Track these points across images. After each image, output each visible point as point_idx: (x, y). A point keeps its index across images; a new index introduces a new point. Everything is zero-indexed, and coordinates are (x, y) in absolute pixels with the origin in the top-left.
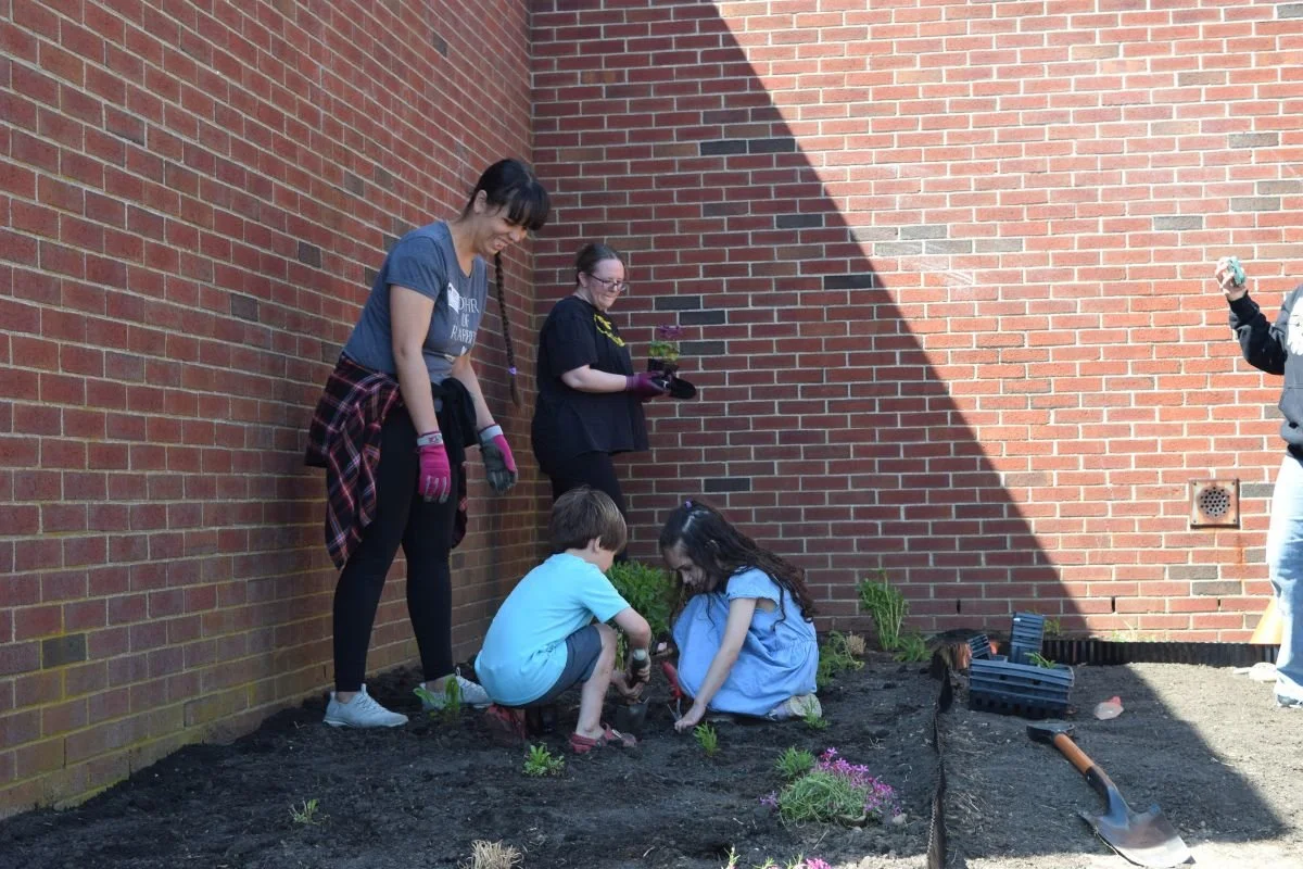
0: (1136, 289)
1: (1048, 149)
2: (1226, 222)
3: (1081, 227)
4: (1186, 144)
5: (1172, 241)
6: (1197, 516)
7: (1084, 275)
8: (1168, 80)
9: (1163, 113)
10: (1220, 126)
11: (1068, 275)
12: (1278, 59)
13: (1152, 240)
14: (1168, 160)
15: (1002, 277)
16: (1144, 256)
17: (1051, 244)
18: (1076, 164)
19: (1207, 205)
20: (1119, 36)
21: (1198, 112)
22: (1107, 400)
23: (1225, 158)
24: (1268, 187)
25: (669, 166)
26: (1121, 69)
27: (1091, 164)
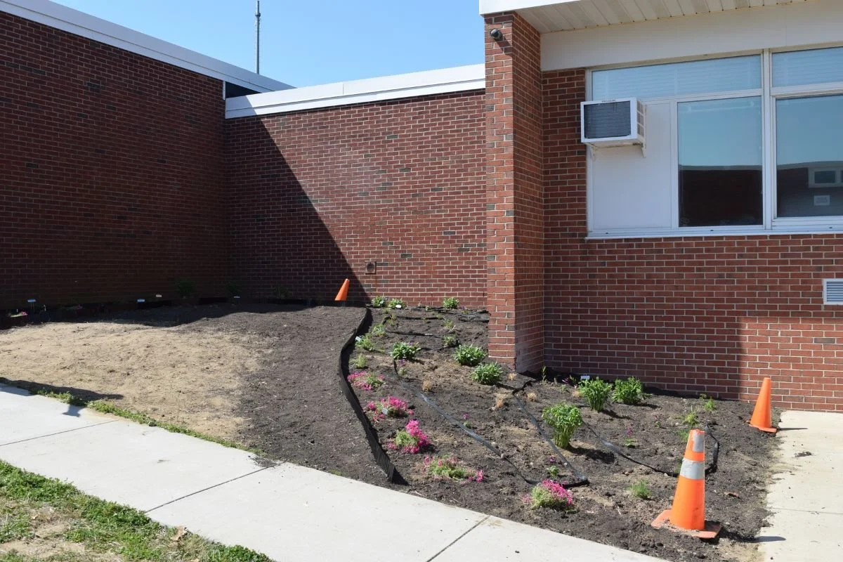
0: (354, 212)
1: (335, 175)
2: (374, 194)
3: (343, 195)
4: (366, 173)
5: (362, 199)
6: (366, 271)
7: (343, 208)
8: (362, 156)
9: (361, 165)
10: (374, 168)
11: (339, 208)
12: (387, 150)
13: (357, 199)
14: (362, 177)
15: (324, 209)
16: (356, 203)
17: (335, 200)
18: (342, 179)
19: (371, 189)
20: (351, 145)
21: (369, 165)
22: (347, 241)
23: (374, 177)
24: (384, 184)
25: (253, 181)
26: (351, 154)
27: (344, 179)
